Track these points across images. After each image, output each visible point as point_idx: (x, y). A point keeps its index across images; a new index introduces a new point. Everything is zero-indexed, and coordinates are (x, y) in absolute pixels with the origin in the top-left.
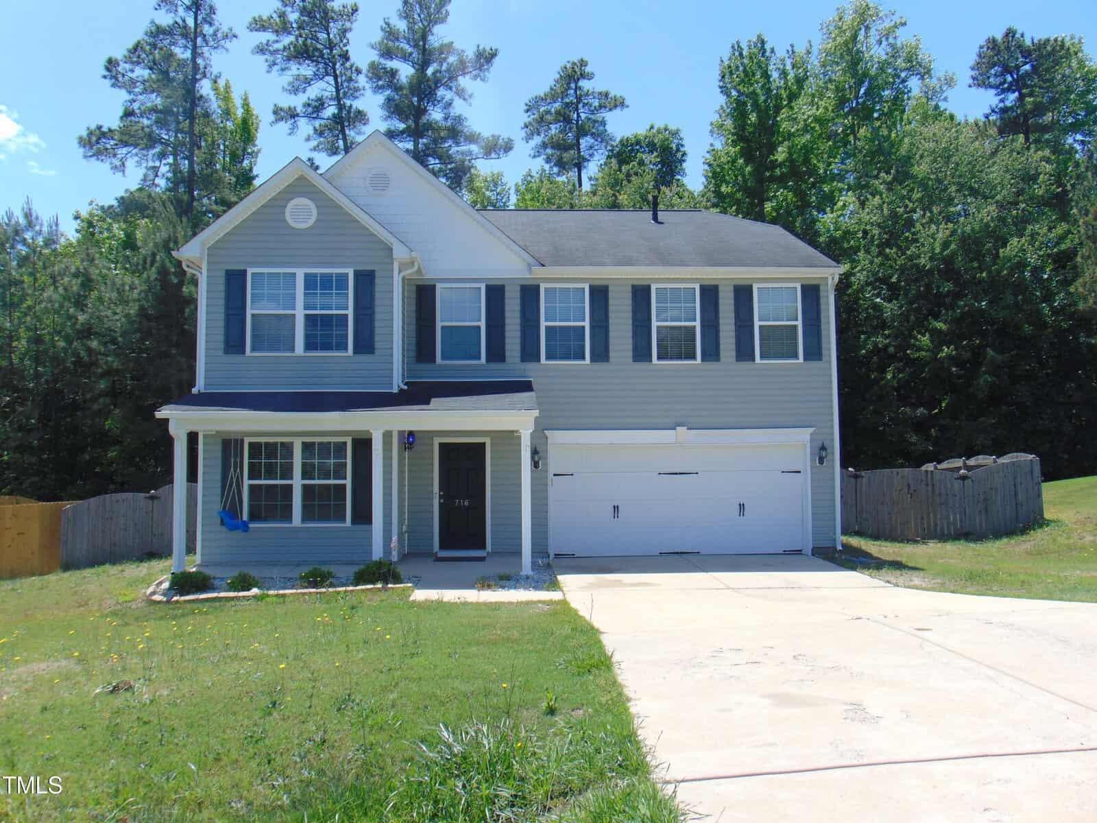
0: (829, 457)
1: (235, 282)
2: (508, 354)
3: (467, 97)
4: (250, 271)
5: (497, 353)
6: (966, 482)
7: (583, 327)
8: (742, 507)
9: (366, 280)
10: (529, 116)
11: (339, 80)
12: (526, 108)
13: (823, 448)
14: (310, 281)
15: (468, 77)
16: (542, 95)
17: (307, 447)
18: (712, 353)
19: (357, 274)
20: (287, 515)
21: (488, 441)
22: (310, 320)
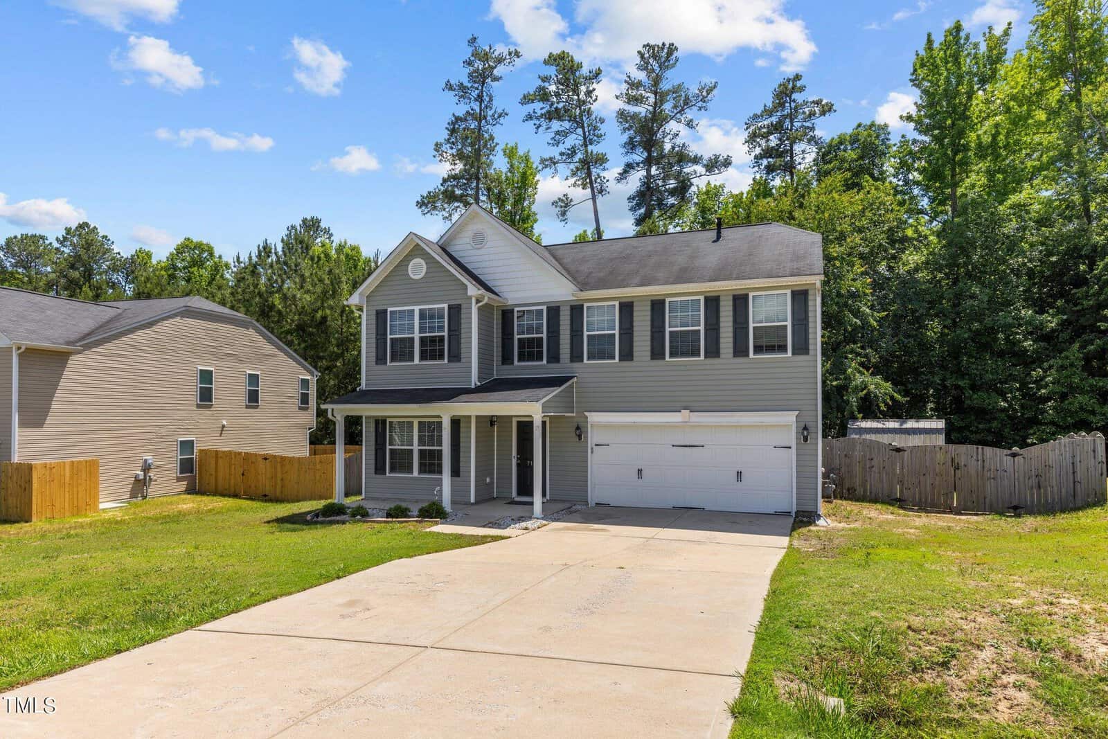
0: (813, 435)
2: (561, 356)
3: (694, 125)
4: (389, 309)
5: (554, 357)
7: (614, 335)
8: (739, 474)
9: (455, 311)
10: (748, 133)
11: (586, 129)
12: (746, 126)
14: (422, 315)
15: (695, 109)
16: (759, 114)
17: (421, 425)
18: (713, 351)
19: (450, 307)
21: (548, 420)
22: (422, 340)
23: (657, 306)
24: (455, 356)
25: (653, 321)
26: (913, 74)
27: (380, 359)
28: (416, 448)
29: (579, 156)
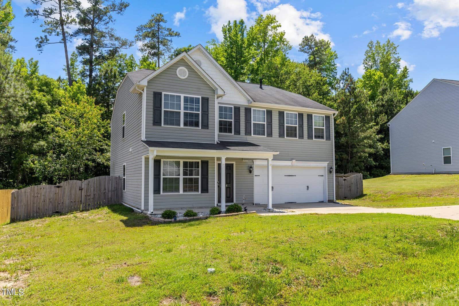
1: (157, 96)
2: (241, 132)
4: (163, 93)
5: (238, 132)
6: (345, 181)
7: (264, 124)
8: (308, 187)
9: (206, 101)
13: (331, 168)
14: (186, 99)
16: (144, 25)
17: (185, 164)
18: (301, 136)
19: (203, 98)
20: (177, 190)
21: (234, 163)
22: (186, 114)
23: (281, 114)
24: (205, 126)
25: (279, 120)
27: (157, 122)
28: (181, 177)
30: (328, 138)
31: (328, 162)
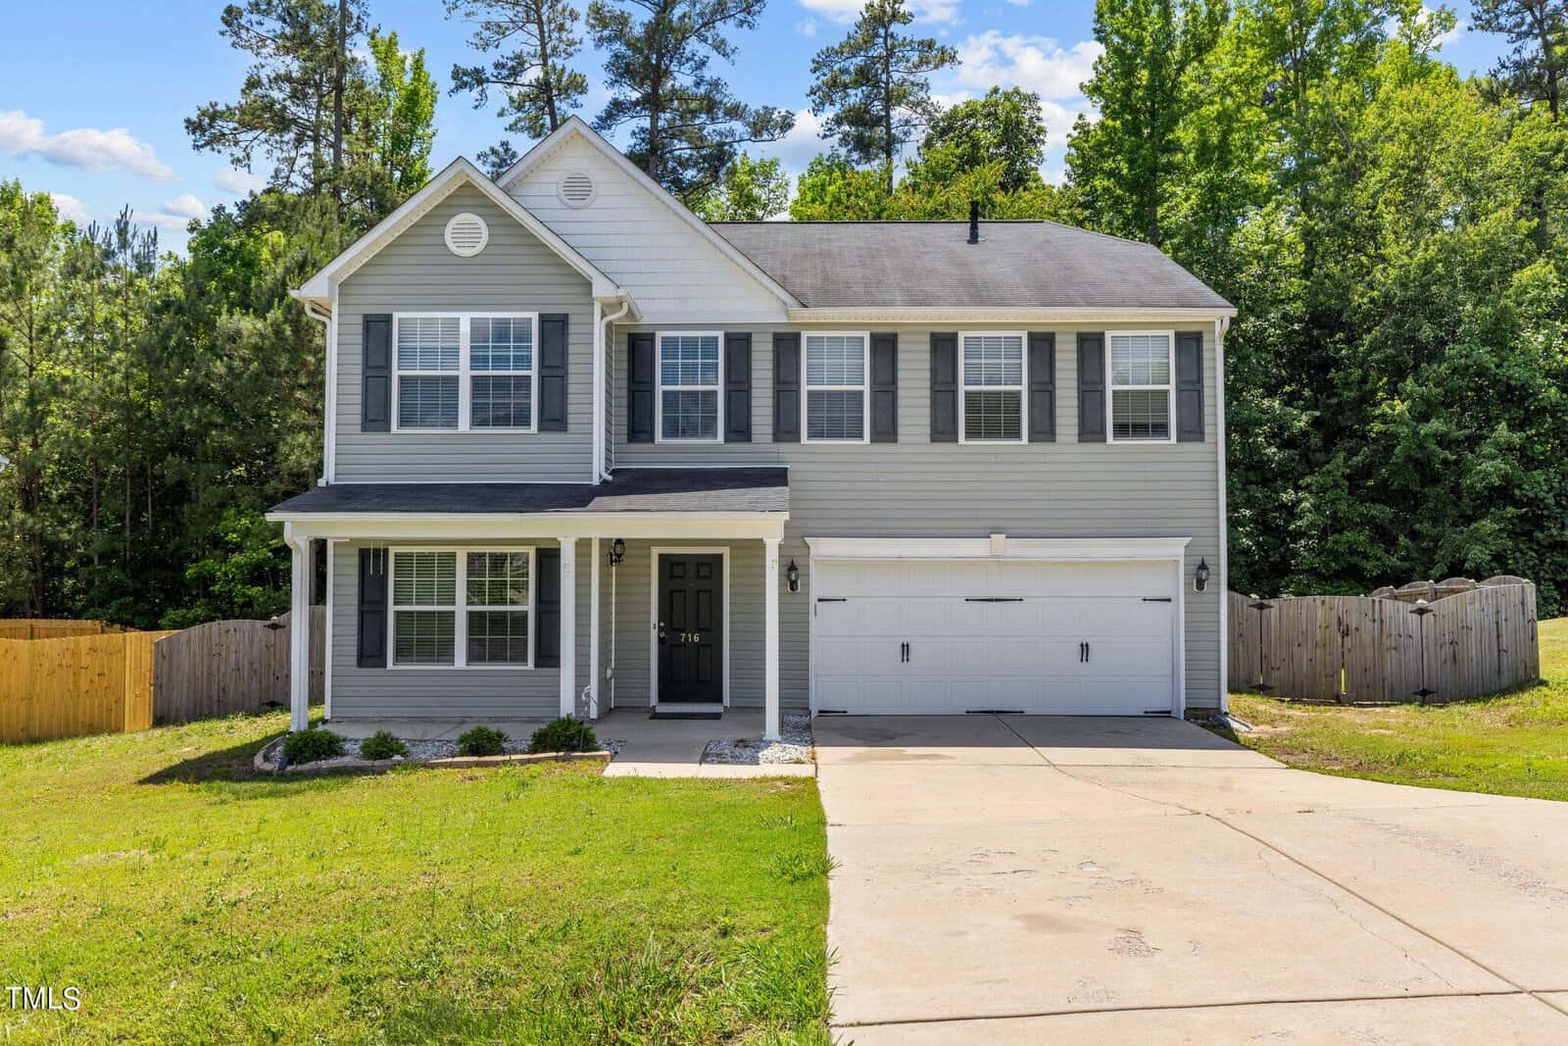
0: (1212, 578)
1: (376, 329)
2: (754, 429)
3: (728, 51)
4: (397, 316)
5: (739, 430)
6: (1425, 616)
7: (861, 393)
8: (1085, 648)
9: (555, 328)
10: (818, 78)
11: (546, 29)
12: (813, 66)
13: (1203, 566)
14: (479, 330)
15: (731, 22)
16: (837, 47)
17: (473, 560)
18: (1045, 431)
19: (544, 319)
20: (446, 652)
21: (726, 551)
22: (478, 384)
23: (943, 345)
24: (555, 419)
25: (934, 371)
26: (1097, 21)
27: (374, 419)
28: (461, 609)
29: (533, 74)
30: (1192, 431)
31: (1187, 540)
